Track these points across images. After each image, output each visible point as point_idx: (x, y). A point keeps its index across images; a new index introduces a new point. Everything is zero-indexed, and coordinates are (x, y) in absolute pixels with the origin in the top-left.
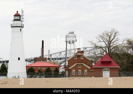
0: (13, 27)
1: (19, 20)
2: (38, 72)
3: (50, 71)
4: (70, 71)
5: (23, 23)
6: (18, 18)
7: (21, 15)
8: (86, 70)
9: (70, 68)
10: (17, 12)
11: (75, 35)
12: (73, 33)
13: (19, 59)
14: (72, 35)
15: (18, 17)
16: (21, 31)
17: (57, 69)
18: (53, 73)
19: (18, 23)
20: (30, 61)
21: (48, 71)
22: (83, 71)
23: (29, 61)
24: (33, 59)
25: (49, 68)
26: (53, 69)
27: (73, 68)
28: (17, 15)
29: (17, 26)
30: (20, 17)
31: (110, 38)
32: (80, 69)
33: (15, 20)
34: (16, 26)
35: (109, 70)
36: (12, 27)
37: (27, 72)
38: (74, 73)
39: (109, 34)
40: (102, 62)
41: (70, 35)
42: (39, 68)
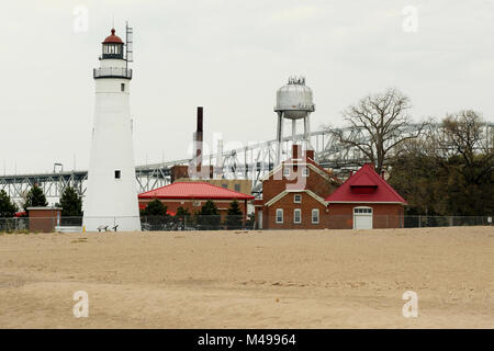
0: (100, 77)
1: (119, 57)
2: (178, 214)
3: (215, 211)
4: (268, 212)
5: (130, 66)
6: (114, 49)
7: (124, 41)
8: (316, 211)
9: (269, 203)
10: (113, 31)
11: (307, 90)
12: (301, 82)
13: (117, 174)
14: (300, 88)
15: (114, 47)
16: (123, 89)
17: (235, 205)
18: (224, 217)
19: (115, 66)
20: (159, 173)
21: (209, 213)
22: (306, 213)
23: (155, 176)
24: (169, 167)
25: (212, 204)
26: (223, 207)
27: (278, 204)
28: (112, 41)
29: (113, 74)
30: (122, 48)
31: (383, 115)
32: (297, 206)
33: (106, 57)
34: (109, 74)
35: (370, 211)
36: (95, 78)
37: (141, 214)
38: (280, 219)
39: (381, 106)
40: (352, 187)
41: (292, 88)
42: (182, 202)
